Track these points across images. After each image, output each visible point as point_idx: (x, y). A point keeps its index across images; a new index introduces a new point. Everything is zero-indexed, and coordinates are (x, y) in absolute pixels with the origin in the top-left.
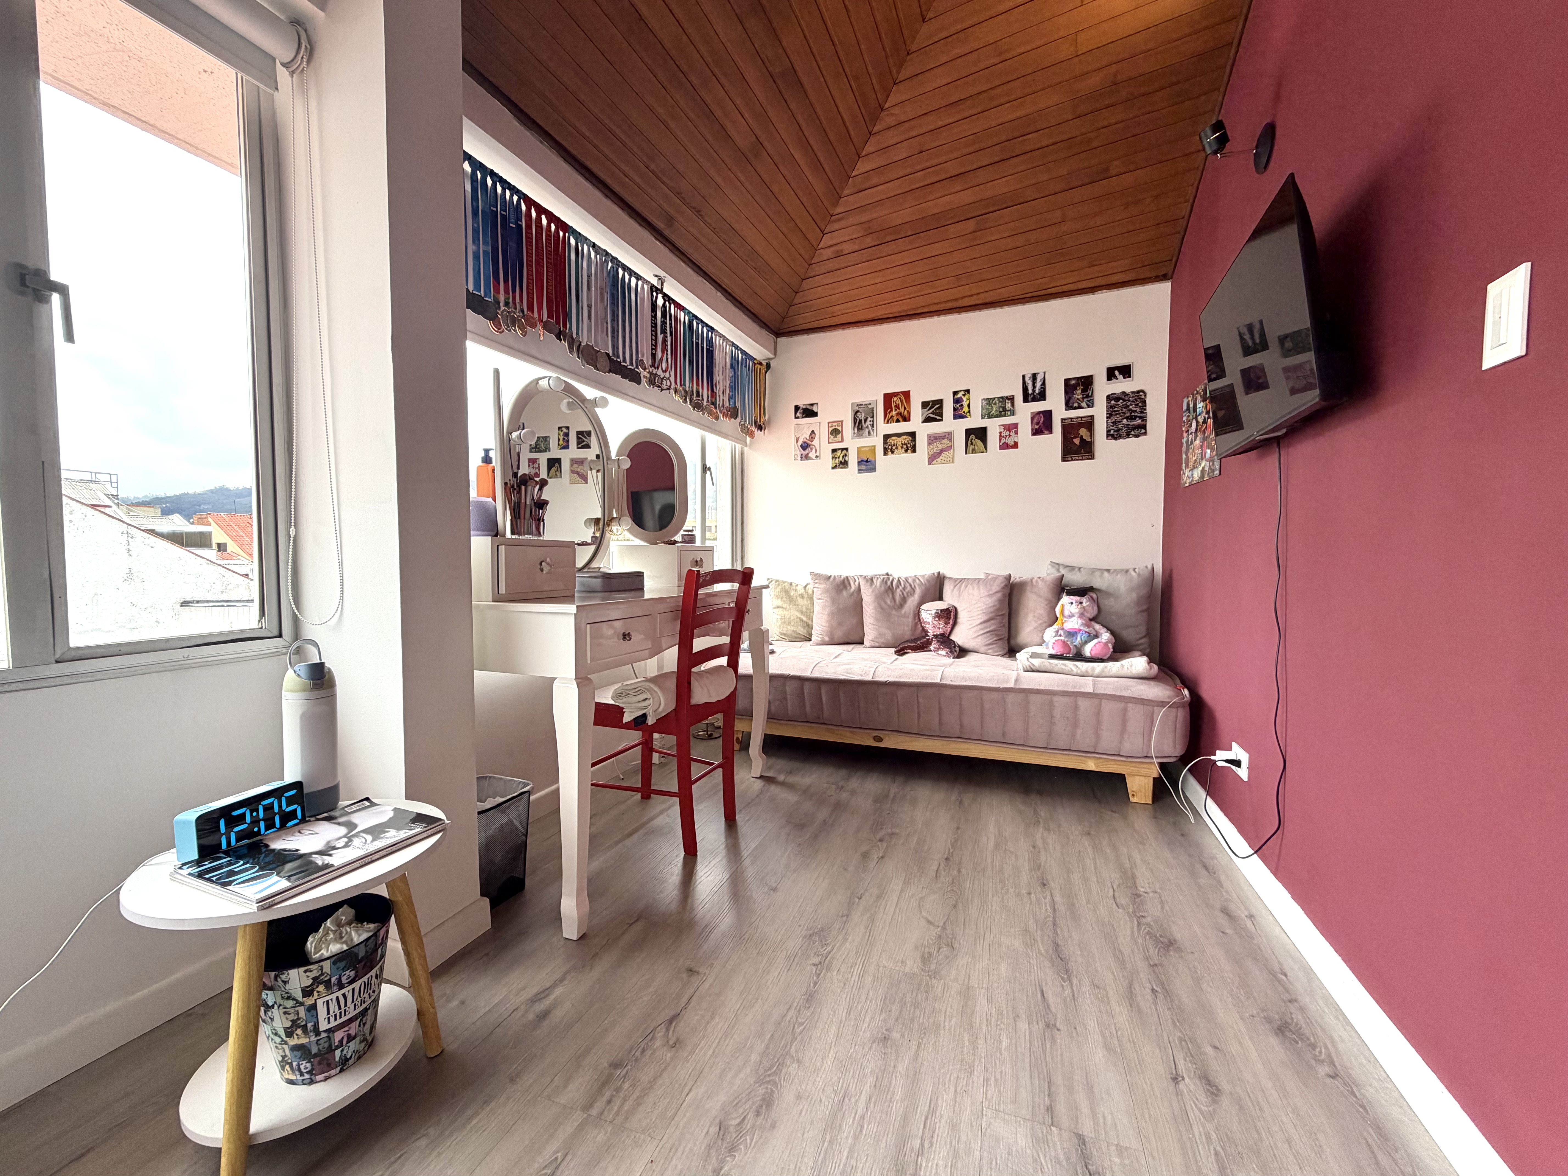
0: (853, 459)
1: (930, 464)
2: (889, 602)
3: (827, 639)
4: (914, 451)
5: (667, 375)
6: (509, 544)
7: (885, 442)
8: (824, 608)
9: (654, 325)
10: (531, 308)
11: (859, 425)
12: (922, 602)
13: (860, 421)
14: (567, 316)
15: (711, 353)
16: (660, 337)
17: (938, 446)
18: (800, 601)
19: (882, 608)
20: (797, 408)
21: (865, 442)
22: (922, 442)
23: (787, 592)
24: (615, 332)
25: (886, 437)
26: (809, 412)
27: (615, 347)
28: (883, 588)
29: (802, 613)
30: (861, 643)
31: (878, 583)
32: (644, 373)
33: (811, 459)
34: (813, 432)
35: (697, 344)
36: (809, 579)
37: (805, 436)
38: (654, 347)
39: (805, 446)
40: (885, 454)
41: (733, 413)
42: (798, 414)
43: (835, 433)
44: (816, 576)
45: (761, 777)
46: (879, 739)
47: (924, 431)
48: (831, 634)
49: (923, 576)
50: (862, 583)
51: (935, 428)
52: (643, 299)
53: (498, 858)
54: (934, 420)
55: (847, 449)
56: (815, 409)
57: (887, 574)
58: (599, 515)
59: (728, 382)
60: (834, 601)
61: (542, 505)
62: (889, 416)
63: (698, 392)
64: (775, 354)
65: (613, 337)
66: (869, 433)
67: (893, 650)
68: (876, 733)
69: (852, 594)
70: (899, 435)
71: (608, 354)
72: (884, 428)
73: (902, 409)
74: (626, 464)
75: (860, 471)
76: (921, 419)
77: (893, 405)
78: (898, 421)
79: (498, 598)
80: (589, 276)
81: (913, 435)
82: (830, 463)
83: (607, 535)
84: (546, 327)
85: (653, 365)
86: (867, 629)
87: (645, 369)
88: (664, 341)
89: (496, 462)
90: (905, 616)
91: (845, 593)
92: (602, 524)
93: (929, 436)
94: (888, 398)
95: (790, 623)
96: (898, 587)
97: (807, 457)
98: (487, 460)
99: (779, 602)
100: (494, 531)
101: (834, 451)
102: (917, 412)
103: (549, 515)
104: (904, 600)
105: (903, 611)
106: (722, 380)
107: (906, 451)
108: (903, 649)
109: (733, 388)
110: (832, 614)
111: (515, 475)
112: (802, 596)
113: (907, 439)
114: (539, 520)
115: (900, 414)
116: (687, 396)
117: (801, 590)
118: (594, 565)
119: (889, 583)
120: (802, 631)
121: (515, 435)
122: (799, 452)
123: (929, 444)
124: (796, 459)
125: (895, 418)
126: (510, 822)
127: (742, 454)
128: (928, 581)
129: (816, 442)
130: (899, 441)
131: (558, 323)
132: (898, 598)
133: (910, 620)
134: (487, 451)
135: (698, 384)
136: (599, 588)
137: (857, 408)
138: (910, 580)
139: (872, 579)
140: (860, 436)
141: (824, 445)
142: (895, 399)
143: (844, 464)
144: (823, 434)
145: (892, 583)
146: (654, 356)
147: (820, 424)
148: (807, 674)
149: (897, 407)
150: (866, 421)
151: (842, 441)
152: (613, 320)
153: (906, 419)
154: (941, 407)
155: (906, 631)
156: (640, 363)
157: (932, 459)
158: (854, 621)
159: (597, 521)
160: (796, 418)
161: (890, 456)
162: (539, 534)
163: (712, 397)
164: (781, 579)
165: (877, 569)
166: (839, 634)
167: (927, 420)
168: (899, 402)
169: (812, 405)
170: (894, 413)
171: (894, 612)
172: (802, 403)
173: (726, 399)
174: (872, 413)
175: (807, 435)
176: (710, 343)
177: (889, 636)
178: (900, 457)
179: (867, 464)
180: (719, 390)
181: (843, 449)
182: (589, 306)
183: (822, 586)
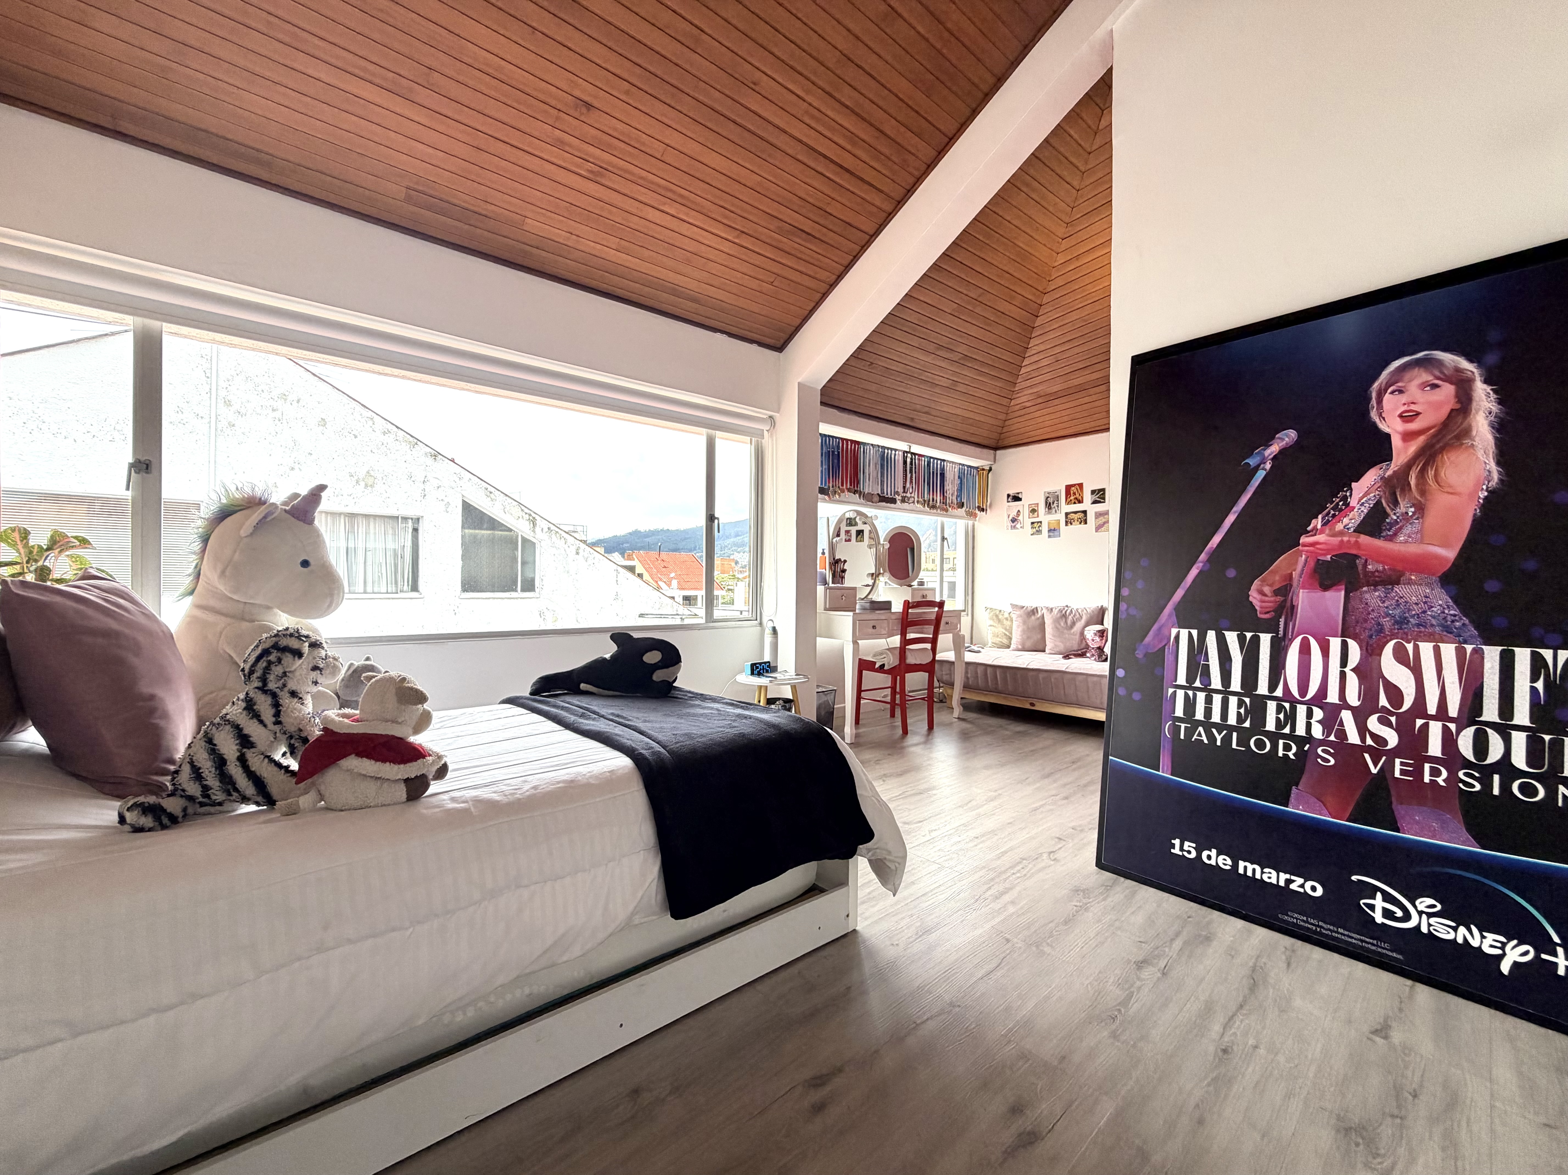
0: (1045, 529)
1: (1096, 531)
2: (1062, 624)
3: (1020, 647)
4: (1086, 523)
5: (913, 495)
6: (831, 588)
7: (1066, 517)
8: (1018, 626)
9: (905, 471)
10: (842, 485)
11: (1049, 506)
12: (1088, 624)
13: (1050, 503)
14: (858, 483)
15: (943, 475)
16: (909, 476)
17: (1102, 520)
18: (1005, 622)
19: (1057, 628)
20: (1009, 496)
21: (1053, 517)
22: (1091, 517)
23: (997, 616)
24: (882, 482)
25: (1067, 514)
26: (1016, 498)
27: (882, 490)
28: (1059, 615)
29: (1006, 629)
30: (1044, 651)
31: (1055, 611)
32: (898, 498)
33: (1017, 529)
34: (1019, 511)
35: (933, 472)
36: (1010, 609)
37: (1013, 514)
38: (905, 482)
39: (1014, 520)
40: (1066, 525)
41: (961, 505)
42: (1009, 500)
43: (1033, 511)
44: (1014, 606)
45: (958, 718)
46: (1032, 704)
47: (1093, 510)
48: (1023, 644)
49: (1090, 608)
50: (1045, 611)
51: (1100, 507)
52: (898, 460)
53: (823, 713)
54: (1100, 502)
55: (1041, 522)
56: (1020, 496)
57: (1067, 606)
58: (874, 572)
59: (956, 488)
60: (1024, 623)
61: (844, 571)
62: (1069, 500)
63: (933, 500)
64: (995, 462)
65: (881, 484)
66: (1056, 511)
67: (1061, 656)
68: (1031, 700)
69: (1038, 618)
70: (1075, 513)
71: (878, 494)
72: (1066, 508)
73: (1077, 495)
74: (887, 546)
75: (1049, 537)
76: (1090, 502)
77: (1072, 492)
78: (1075, 503)
79: (826, 609)
80: (869, 461)
81: (1085, 512)
82: (1031, 531)
83: (877, 582)
84: (849, 490)
85: (904, 492)
86: (1047, 643)
87: (899, 495)
88: (911, 477)
89: (827, 555)
90: (1074, 634)
91: (1033, 617)
92: (875, 576)
93: (1096, 513)
94: (1068, 488)
95: (998, 636)
96: (1070, 614)
97: (1014, 527)
98: (823, 553)
99: (992, 623)
100: (825, 583)
101: (1032, 523)
102: (1088, 497)
103: (847, 575)
104: (1074, 624)
105: (1072, 631)
106: (951, 487)
107: (1080, 523)
108: (1068, 656)
109: (960, 490)
110: (1024, 631)
111: (834, 559)
112: (1007, 619)
113: (1081, 515)
114: (843, 578)
115: (1076, 498)
116: (925, 503)
117: (1006, 615)
118: (870, 597)
119: (1064, 612)
120: (1005, 641)
121: (834, 540)
122: (1010, 524)
123: (1096, 518)
124: (1008, 529)
125: (1073, 501)
126: (828, 701)
127: (973, 526)
128: (1093, 611)
129: (1020, 518)
130: (1076, 516)
131: (854, 487)
132: (1069, 622)
133: (1077, 637)
134: (823, 550)
135: (933, 495)
136: (868, 608)
137: (1048, 495)
138: (1080, 611)
139: (1052, 609)
140: (1049, 513)
141: (1026, 519)
142: (1073, 488)
143: (1039, 532)
144: (1026, 511)
145: (1066, 612)
146: (904, 487)
147: (1023, 506)
148: (990, 663)
149: (1074, 494)
150: (1053, 503)
151: (1038, 516)
152: (881, 476)
153: (1080, 502)
154: (1104, 494)
155: (1074, 644)
156: (897, 493)
157: (1098, 528)
158: (1039, 636)
159: (873, 574)
160: (1008, 502)
161: (1070, 526)
162: (842, 584)
163: (943, 499)
164: (994, 607)
165: (1058, 603)
166: (1029, 644)
167: (1095, 502)
168: (1075, 491)
169: (1018, 493)
170: (1072, 498)
171: (1065, 631)
172: (1012, 492)
173: (954, 498)
174: (1057, 498)
175: (1015, 514)
176: (943, 469)
177: (1061, 647)
178: (1076, 527)
179: (1053, 531)
180: (948, 495)
181: (1038, 522)
182: (869, 475)
183: (1018, 613)
